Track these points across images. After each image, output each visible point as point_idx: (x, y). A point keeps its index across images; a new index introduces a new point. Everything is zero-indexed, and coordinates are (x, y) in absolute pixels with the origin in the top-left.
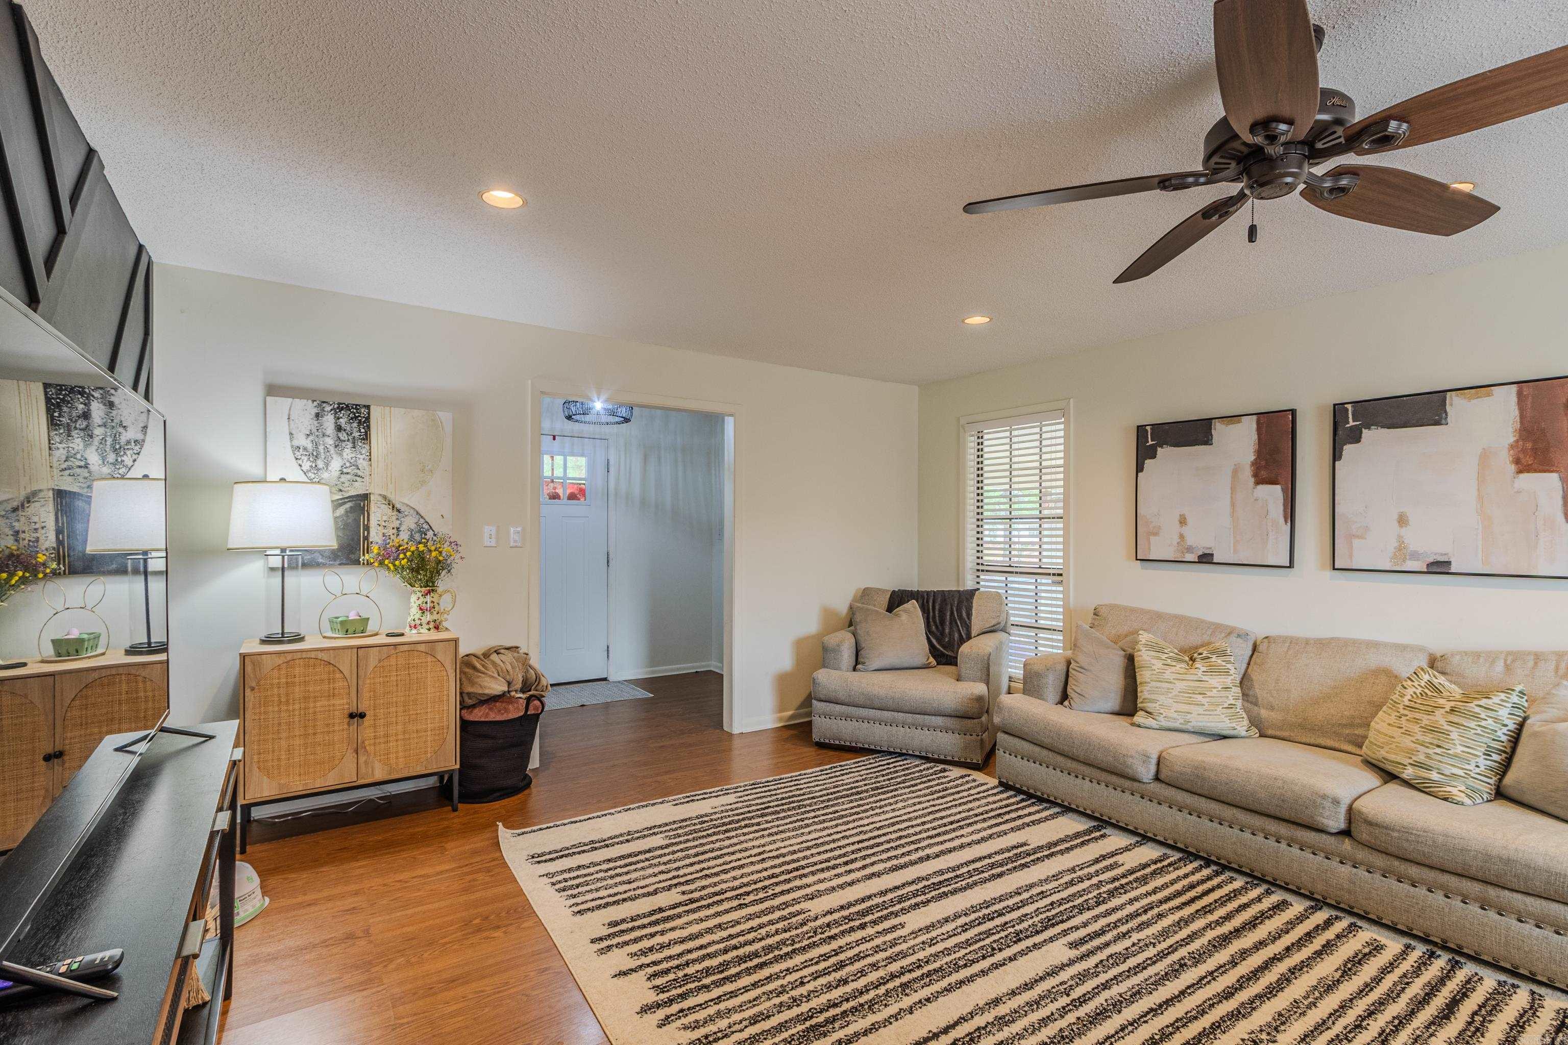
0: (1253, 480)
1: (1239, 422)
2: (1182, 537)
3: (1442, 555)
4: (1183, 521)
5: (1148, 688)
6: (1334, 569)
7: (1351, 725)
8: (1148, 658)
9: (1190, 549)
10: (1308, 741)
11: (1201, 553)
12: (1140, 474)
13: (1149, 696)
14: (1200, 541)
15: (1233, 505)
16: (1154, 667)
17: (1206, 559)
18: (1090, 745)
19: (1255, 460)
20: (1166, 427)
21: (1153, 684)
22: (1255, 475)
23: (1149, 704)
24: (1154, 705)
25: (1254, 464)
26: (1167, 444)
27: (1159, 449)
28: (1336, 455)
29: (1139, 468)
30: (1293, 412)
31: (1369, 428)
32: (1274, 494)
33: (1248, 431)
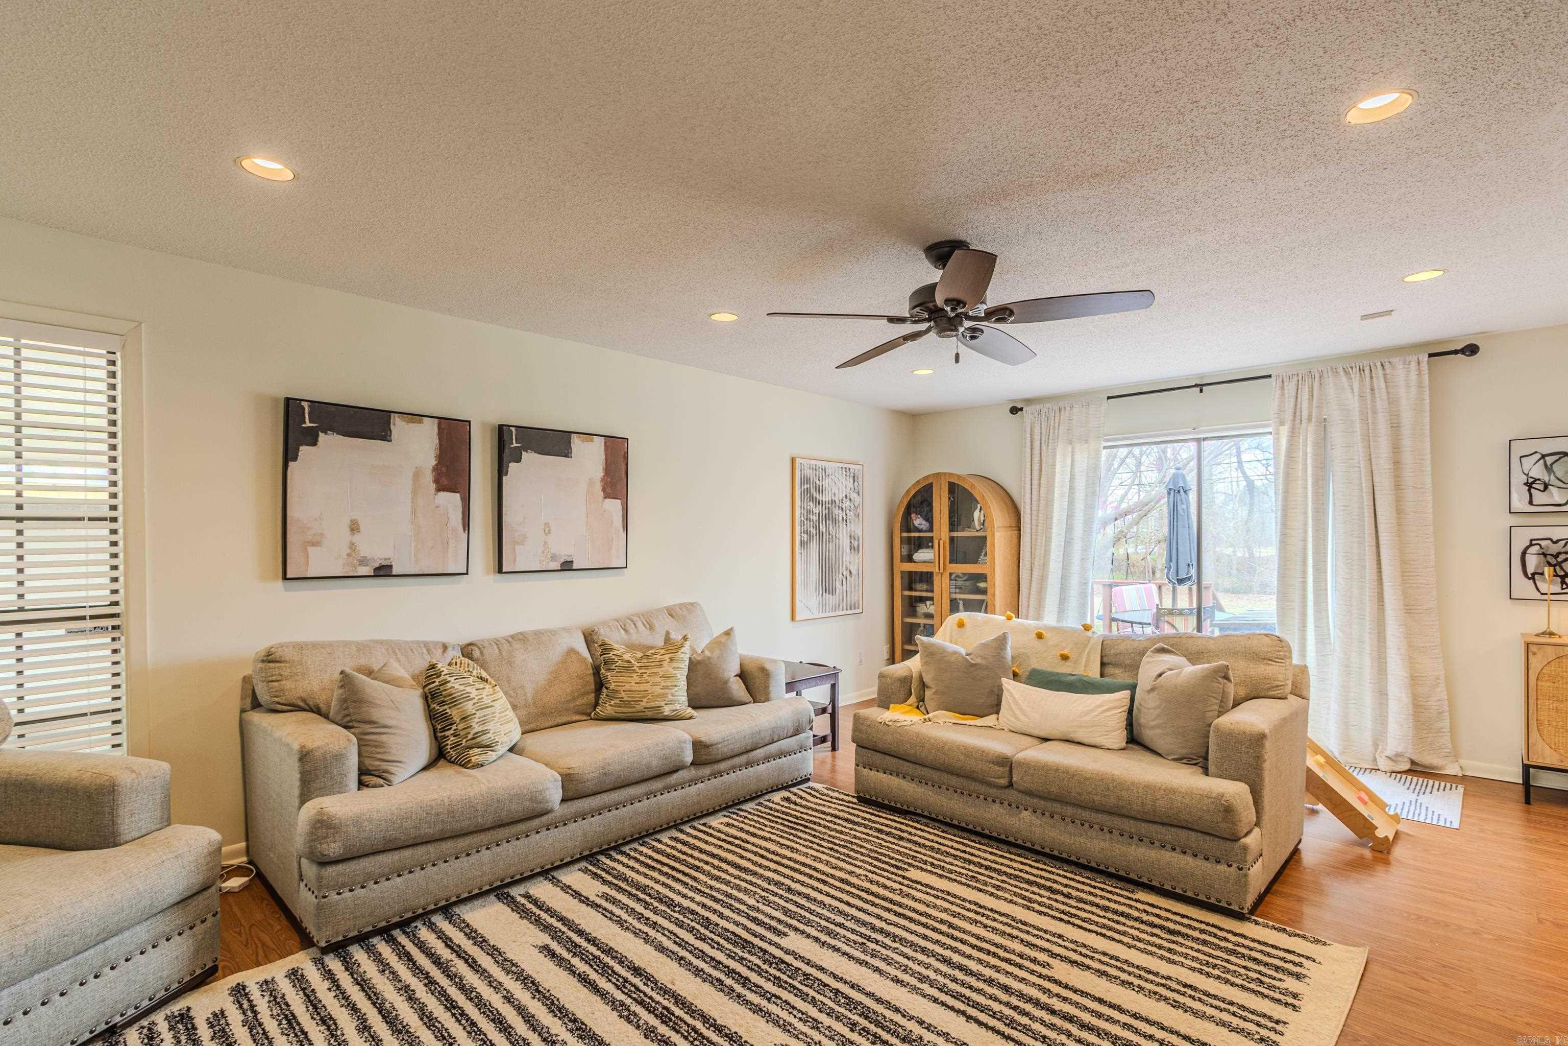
0: (434, 486)
1: (421, 422)
2: (352, 546)
3: (567, 556)
4: (354, 528)
6: (499, 570)
8: (462, 688)
9: (363, 562)
10: (550, 724)
11: (377, 565)
12: (291, 464)
13: (480, 729)
14: (378, 553)
15: (414, 512)
16: (472, 696)
17: (383, 571)
18: (499, 802)
19: (437, 465)
20: (333, 408)
22: (436, 481)
23: (484, 737)
24: (488, 735)
25: (435, 469)
26: (333, 430)
27: (321, 435)
28: (501, 471)
29: (289, 455)
30: (469, 422)
31: (526, 451)
32: (453, 503)
33: (428, 434)
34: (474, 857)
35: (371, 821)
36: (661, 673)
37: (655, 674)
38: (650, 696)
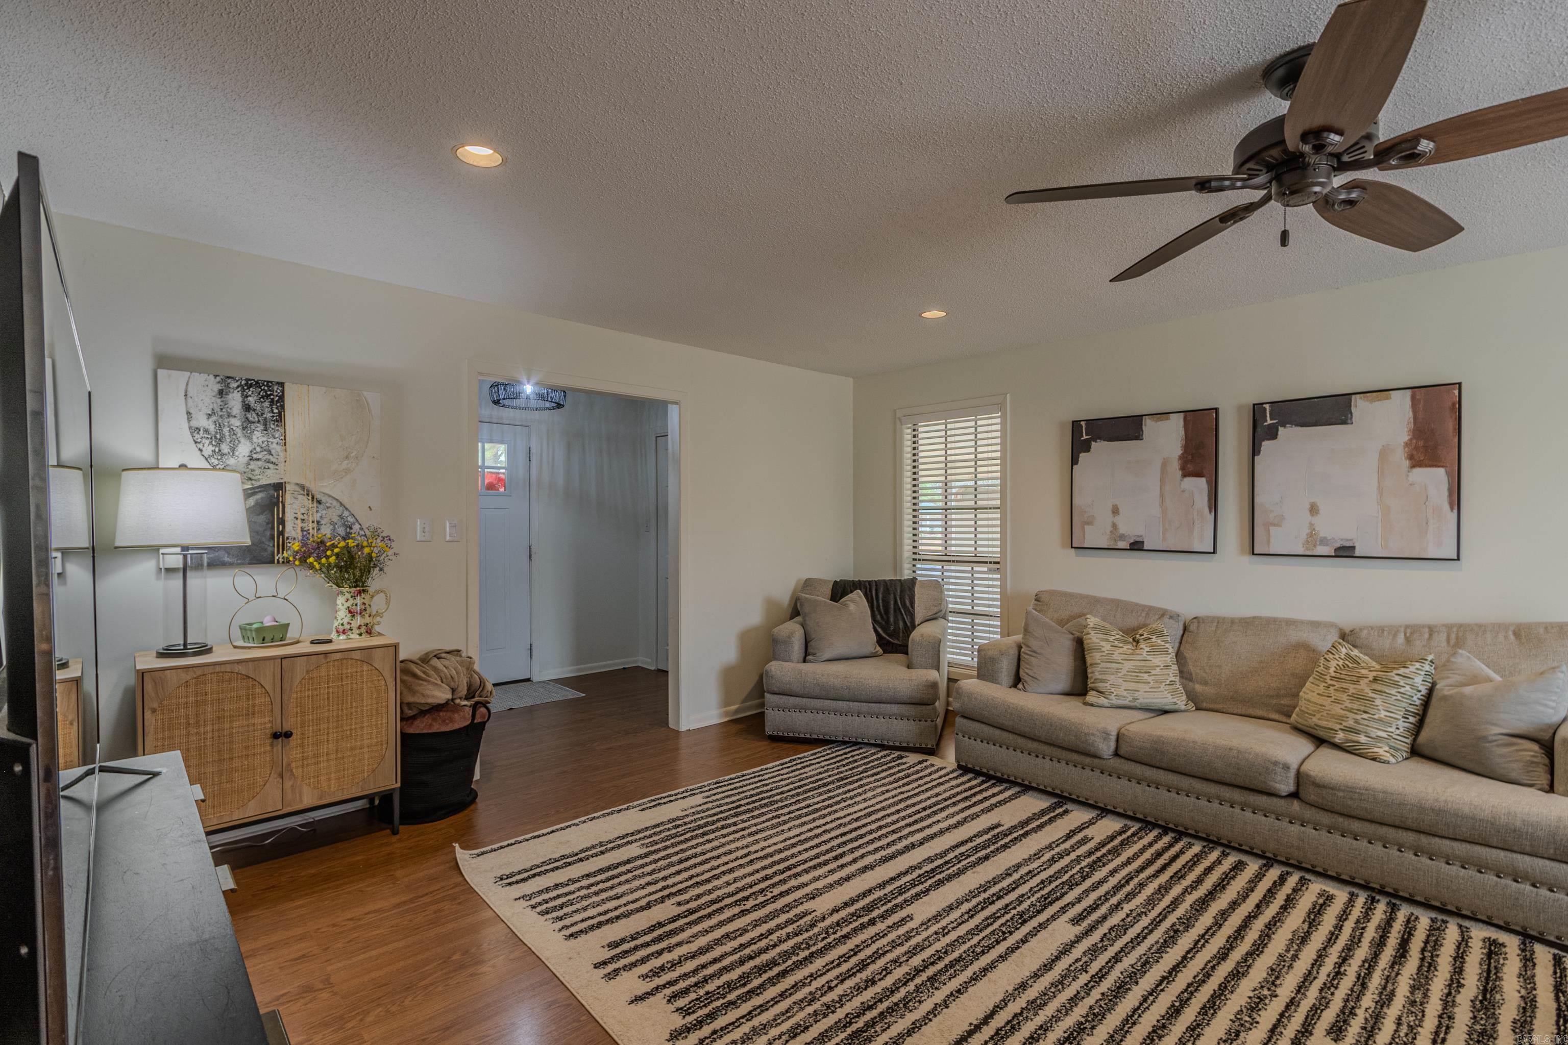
0: (1180, 473)
1: (1168, 419)
2: (1114, 526)
3: (1347, 540)
4: (1115, 511)
5: (1099, 669)
6: (1253, 554)
7: (1278, 696)
8: (1098, 641)
9: (1122, 537)
11: (1132, 541)
12: (1075, 467)
13: (1100, 677)
14: (1131, 528)
15: (1162, 496)
16: (1103, 649)
17: (1137, 546)
18: (1051, 726)
19: (1183, 454)
20: (1100, 422)
21: (1103, 665)
22: (1183, 468)
23: (1100, 684)
24: (1106, 685)
25: (1181, 457)
26: (1100, 439)
27: (1093, 443)
28: (1255, 450)
29: (1074, 461)
30: (1216, 410)
31: (1284, 426)
32: (1200, 485)
33: (1176, 426)
34: (1039, 761)
35: (976, 699)
36: (1352, 691)
37: (1344, 690)
38: (1324, 714)
